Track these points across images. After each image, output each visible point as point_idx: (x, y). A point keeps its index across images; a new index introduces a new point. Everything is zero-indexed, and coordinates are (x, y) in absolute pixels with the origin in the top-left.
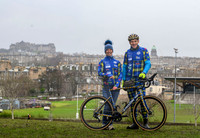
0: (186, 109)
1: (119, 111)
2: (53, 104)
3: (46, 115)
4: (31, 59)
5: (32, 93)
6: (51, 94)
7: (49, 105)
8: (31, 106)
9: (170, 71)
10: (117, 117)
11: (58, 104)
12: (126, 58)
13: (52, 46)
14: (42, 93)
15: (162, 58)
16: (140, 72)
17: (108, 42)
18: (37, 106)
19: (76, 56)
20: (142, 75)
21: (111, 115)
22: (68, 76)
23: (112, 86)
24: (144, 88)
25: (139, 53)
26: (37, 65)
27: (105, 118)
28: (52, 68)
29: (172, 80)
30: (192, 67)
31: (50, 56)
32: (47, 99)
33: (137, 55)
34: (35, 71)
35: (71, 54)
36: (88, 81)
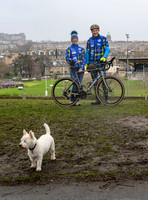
0: (137, 85)
1: (85, 90)
2: (25, 84)
3: (20, 94)
4: (6, 47)
5: (8, 75)
6: (23, 76)
7: (22, 85)
8: (7, 87)
9: (123, 53)
10: (83, 95)
11: (29, 84)
12: (89, 45)
13: (23, 35)
14: (16, 75)
15: (116, 43)
16: (101, 56)
17: (74, 32)
18: (12, 86)
19: (44, 43)
20: (103, 59)
21: (78, 93)
22: (37, 60)
23: (78, 69)
24: (104, 70)
25: (99, 41)
26: (11, 51)
27: (73, 96)
28: (24, 54)
29: (125, 61)
30: (141, 49)
31: (21, 44)
32: (20, 80)
33: (98, 42)
34: (10, 57)
35: (39, 41)
36: (54, 64)
